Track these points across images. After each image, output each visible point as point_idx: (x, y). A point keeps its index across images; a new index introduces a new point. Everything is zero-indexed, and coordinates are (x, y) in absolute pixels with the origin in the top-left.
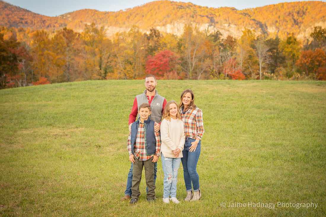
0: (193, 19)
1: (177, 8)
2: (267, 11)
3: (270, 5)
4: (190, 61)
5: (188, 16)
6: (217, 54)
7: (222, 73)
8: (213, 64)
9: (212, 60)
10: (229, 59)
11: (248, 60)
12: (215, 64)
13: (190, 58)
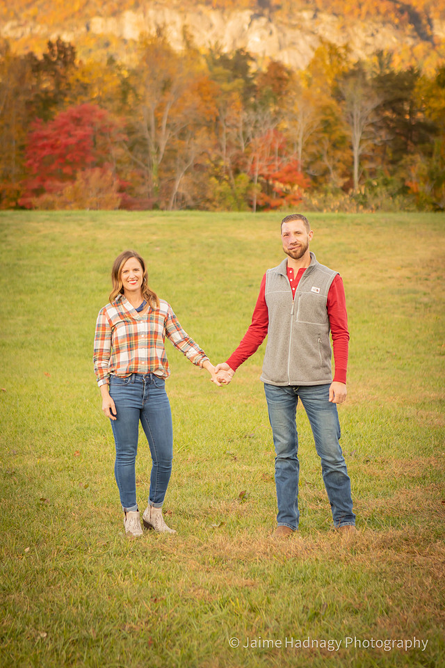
4: (153, 135)
6: (238, 115)
7: (245, 172)
8: (218, 146)
9: (217, 134)
10: (263, 132)
11: (321, 135)
12: (224, 144)
13: (153, 128)
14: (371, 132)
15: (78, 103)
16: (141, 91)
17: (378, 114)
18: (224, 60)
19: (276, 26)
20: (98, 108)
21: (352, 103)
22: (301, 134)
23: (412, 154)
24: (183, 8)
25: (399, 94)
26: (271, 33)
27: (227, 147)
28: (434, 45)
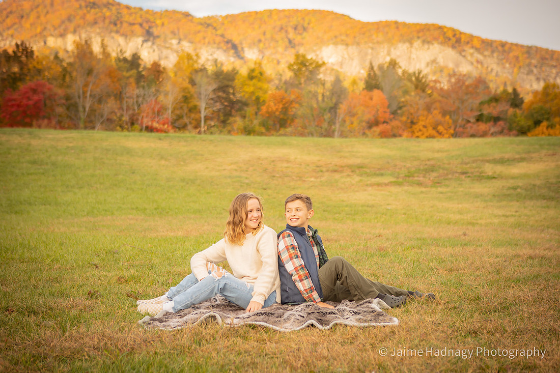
0: (115, 28)
1: (87, 7)
2: (244, 21)
3: (249, 12)
4: (81, 101)
5: (107, 21)
6: (133, 91)
7: (137, 124)
8: (121, 108)
9: (121, 102)
10: (148, 101)
11: (182, 104)
12: (125, 108)
13: (81, 96)
14: (211, 104)
15: (35, 80)
16: (74, 74)
17: (215, 94)
18: (125, 60)
19: (157, 46)
20: (47, 84)
21: (200, 86)
22: (171, 103)
23: (235, 117)
24: (103, 34)
25: (227, 83)
26: (154, 51)
27: (127, 110)
28: (245, 62)
